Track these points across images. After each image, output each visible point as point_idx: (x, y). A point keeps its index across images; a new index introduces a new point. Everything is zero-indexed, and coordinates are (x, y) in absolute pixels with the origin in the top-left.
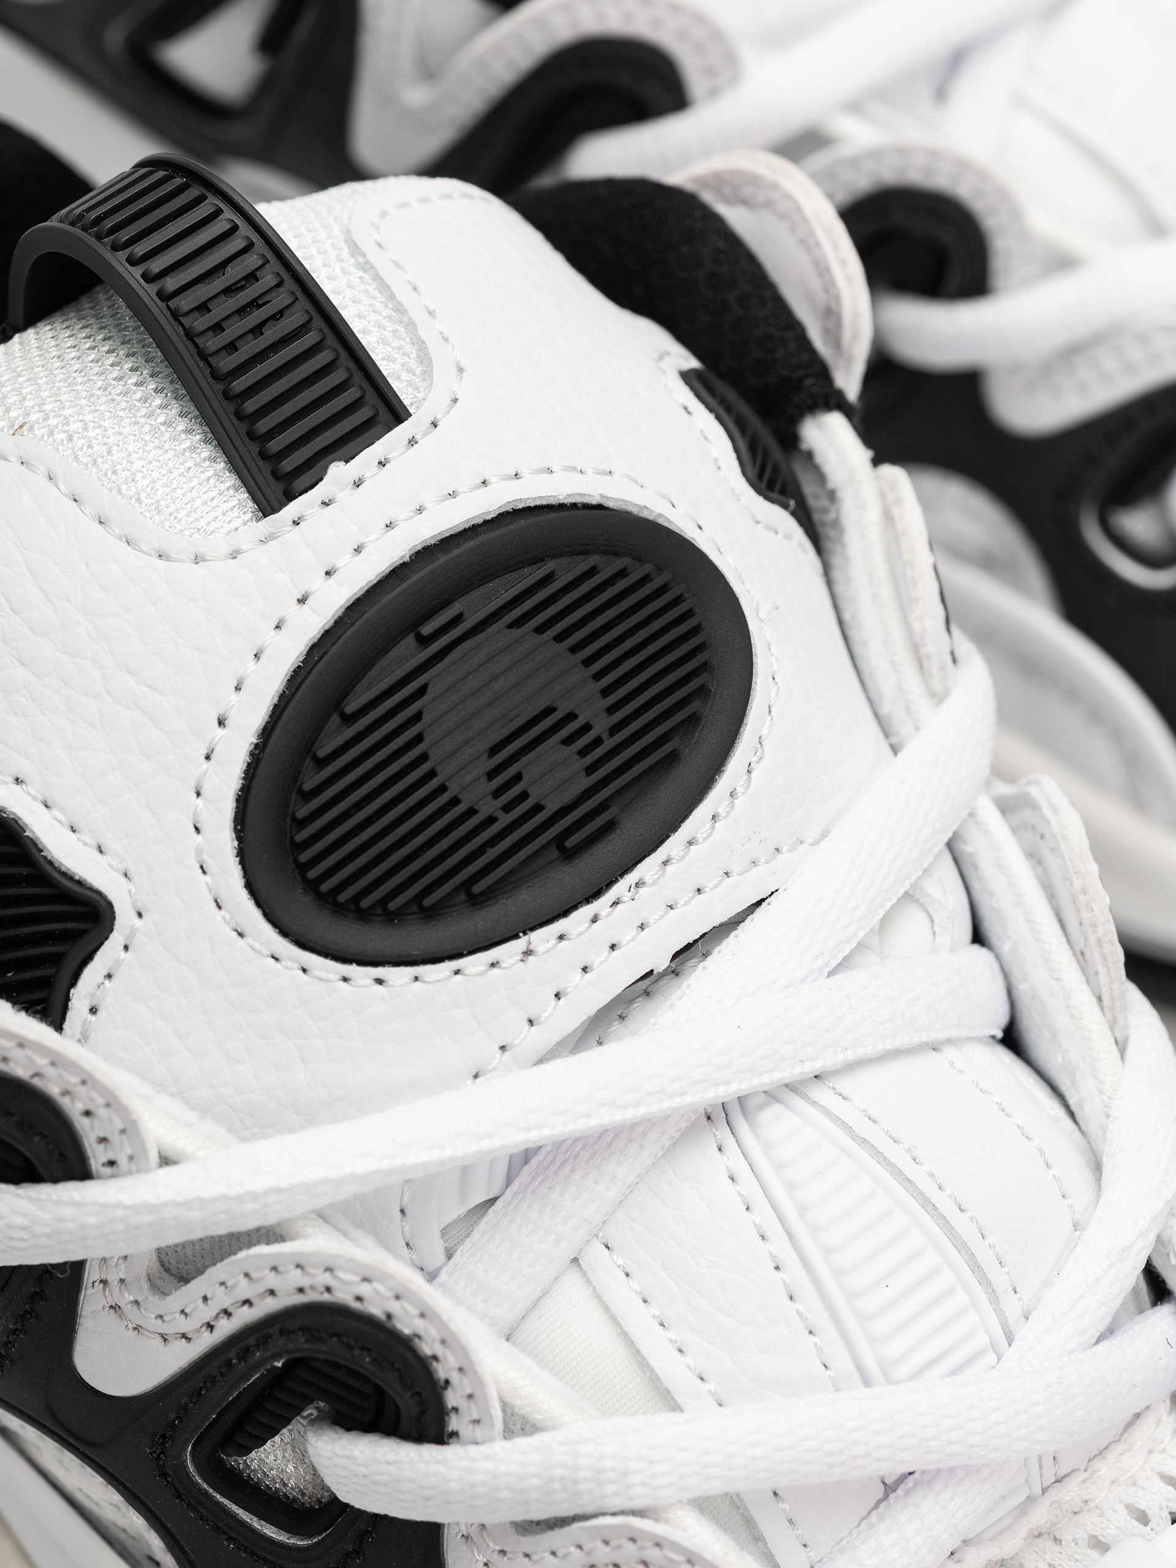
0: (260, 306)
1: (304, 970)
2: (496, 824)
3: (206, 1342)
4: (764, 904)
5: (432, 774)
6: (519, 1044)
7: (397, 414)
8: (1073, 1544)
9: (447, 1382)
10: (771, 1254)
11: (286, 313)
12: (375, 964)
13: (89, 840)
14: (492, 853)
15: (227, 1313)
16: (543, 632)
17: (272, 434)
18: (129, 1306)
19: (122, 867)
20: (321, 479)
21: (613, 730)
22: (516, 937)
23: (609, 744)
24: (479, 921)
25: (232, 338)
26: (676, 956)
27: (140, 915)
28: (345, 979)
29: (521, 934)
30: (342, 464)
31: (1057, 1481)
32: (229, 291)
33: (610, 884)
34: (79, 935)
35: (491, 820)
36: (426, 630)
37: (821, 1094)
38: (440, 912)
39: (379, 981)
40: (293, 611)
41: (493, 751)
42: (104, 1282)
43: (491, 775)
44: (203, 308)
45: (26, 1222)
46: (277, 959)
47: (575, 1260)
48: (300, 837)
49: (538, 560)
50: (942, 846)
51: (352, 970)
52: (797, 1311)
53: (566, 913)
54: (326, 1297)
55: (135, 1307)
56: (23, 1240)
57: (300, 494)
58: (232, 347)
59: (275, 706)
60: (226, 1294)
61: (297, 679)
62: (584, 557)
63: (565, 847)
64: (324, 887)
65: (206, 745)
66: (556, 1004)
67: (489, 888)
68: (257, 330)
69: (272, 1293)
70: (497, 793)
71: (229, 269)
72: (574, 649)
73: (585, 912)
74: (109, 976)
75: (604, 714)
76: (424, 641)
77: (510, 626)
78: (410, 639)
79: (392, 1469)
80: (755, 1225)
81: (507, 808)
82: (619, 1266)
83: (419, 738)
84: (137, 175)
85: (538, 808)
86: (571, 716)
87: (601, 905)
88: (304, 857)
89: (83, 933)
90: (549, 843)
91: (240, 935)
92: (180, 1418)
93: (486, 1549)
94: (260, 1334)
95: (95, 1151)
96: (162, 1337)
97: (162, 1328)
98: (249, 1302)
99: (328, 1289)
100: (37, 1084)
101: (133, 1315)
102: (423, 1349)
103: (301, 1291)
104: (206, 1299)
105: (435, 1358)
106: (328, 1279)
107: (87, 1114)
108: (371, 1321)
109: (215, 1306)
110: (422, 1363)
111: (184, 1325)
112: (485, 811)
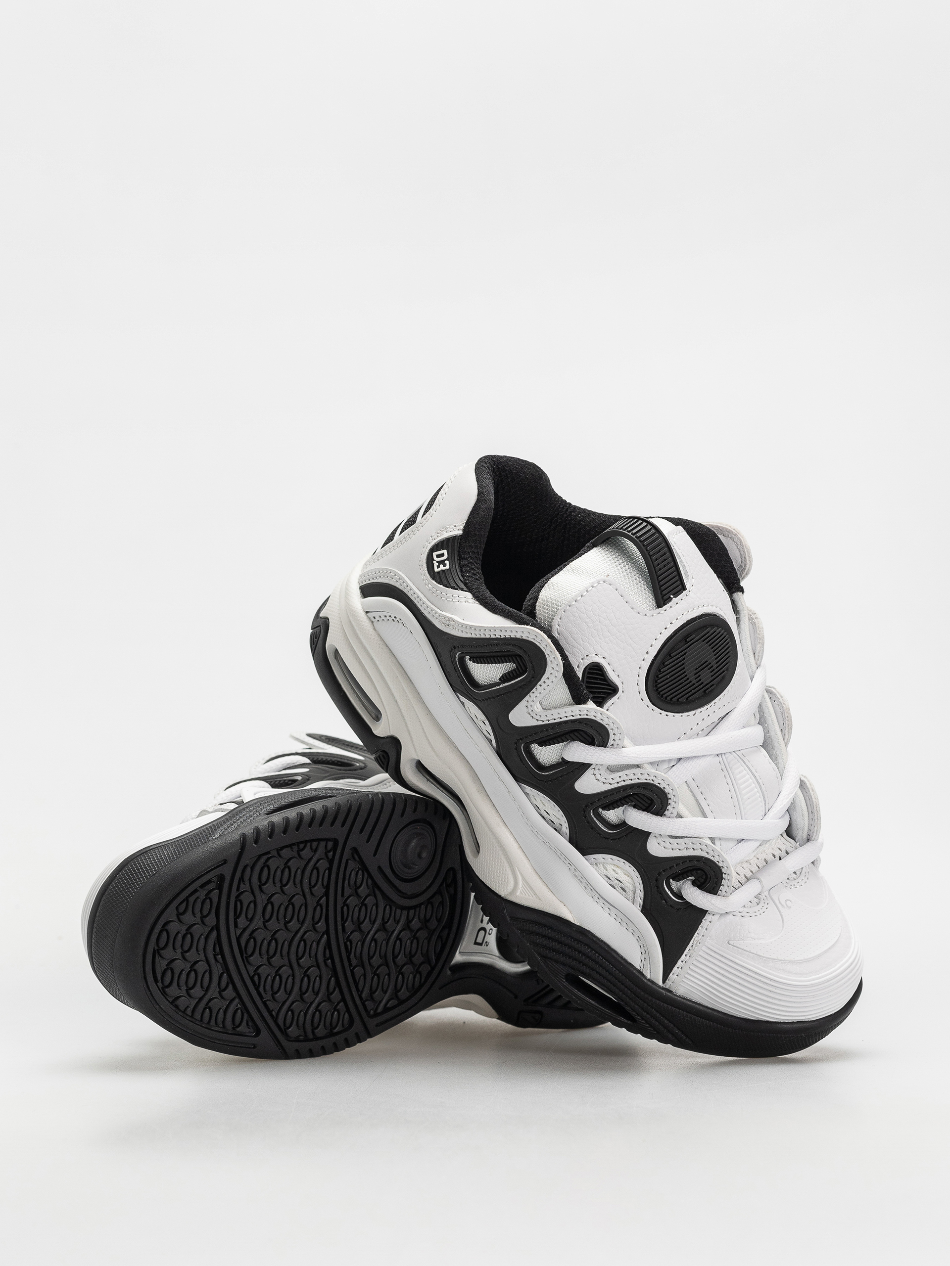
1: (653, 710)
3: (615, 786)
5: (684, 673)
7: (684, 589)
9: (670, 804)
10: (729, 788)
13: (616, 673)
14: (693, 692)
15: (624, 781)
16: (707, 644)
18: (598, 775)
19: (622, 679)
20: (671, 601)
21: (717, 667)
23: (715, 671)
27: (622, 691)
28: (660, 713)
29: (695, 710)
30: (675, 598)
33: (711, 702)
36: (688, 639)
38: (681, 704)
39: (667, 715)
40: (663, 631)
41: (697, 669)
42: (594, 769)
43: (696, 674)
46: (648, 707)
47: (686, 782)
48: (658, 681)
49: (706, 628)
51: (662, 711)
52: (733, 801)
55: (600, 776)
57: (665, 605)
60: (626, 777)
61: (663, 647)
62: (713, 628)
63: (706, 692)
64: (662, 693)
65: (643, 658)
66: (697, 726)
67: (691, 699)
69: (638, 779)
70: (696, 678)
72: (712, 648)
74: (613, 704)
75: (715, 664)
76: (687, 642)
77: (702, 641)
78: (684, 641)
81: (697, 682)
82: (696, 784)
83: (684, 665)
85: (702, 683)
86: (710, 663)
87: (709, 706)
88: (658, 686)
89: (611, 694)
90: (702, 691)
91: (642, 700)
92: (598, 800)
93: (660, 840)
94: (632, 786)
95: (611, 742)
96: (604, 783)
97: (604, 781)
98: (631, 780)
99: (653, 780)
100: (607, 726)
101: (598, 777)
102: (669, 796)
103: (646, 779)
104: (620, 777)
105: (670, 799)
106: (654, 778)
107: (614, 734)
108: (660, 788)
109: (622, 779)
110: (667, 799)
111: (611, 781)
112: (693, 682)
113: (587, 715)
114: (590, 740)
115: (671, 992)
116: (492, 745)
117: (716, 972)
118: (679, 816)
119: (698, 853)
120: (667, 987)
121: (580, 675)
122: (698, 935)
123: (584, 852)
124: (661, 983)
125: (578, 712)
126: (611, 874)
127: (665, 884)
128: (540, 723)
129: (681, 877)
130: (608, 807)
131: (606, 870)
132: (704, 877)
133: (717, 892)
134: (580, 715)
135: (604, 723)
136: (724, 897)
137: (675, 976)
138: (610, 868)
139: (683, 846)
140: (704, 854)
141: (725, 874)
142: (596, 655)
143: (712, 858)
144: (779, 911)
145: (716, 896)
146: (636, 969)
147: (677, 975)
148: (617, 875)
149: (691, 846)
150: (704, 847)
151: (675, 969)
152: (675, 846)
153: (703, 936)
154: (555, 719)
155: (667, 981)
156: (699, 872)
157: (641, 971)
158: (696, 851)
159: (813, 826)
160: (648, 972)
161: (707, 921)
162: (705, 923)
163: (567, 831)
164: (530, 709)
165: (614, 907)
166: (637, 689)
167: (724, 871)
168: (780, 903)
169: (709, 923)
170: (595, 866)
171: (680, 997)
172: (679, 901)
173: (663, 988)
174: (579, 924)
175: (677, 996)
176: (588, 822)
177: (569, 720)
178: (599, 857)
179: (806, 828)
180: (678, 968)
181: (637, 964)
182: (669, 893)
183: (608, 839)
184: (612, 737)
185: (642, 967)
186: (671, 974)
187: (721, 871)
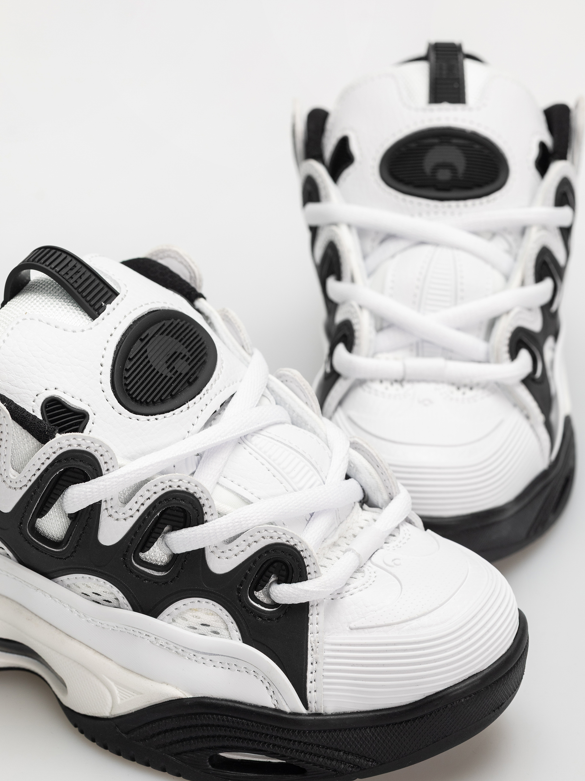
0: (79, 272)
1: (138, 420)
2: (173, 378)
3: (137, 515)
4: (235, 394)
5: (154, 369)
6: (192, 430)
7: (116, 294)
8: (349, 537)
9: (203, 505)
10: (266, 467)
11: (85, 273)
12: (155, 415)
13: (78, 398)
14: (174, 385)
15: (143, 504)
16: (168, 335)
17: (91, 300)
18: (114, 514)
19: (88, 403)
20: (105, 309)
21: (191, 355)
22: (185, 404)
23: (191, 358)
24: (176, 401)
25: (76, 279)
26: (221, 406)
27: (95, 414)
28: (148, 420)
29: (186, 403)
30: (109, 304)
31: (341, 523)
32: (71, 269)
33: (201, 390)
34: (81, 422)
35: (171, 378)
36: (142, 337)
37: (263, 432)
38: (165, 401)
39: (156, 419)
40: (110, 338)
41: (166, 362)
42: (106, 509)
43: (168, 367)
44: (67, 273)
45: (90, 490)
46: (131, 418)
47: (218, 483)
48: (128, 388)
49: (160, 321)
50: (265, 387)
51: (150, 417)
52: (277, 478)
53: (194, 397)
54: (171, 489)
55: (116, 513)
56: (90, 495)
57: (102, 313)
58: (76, 282)
59: (113, 360)
60: (142, 498)
61: (116, 353)
62: (169, 321)
63: (190, 382)
64: (138, 399)
65: (100, 371)
66: (198, 420)
67: (176, 393)
68: (80, 277)
69: (155, 493)
70: (171, 371)
71: (69, 265)
72: (176, 338)
73: (198, 397)
74: (90, 431)
75: (188, 352)
76: (142, 340)
77: (160, 335)
78: (139, 341)
79: (194, 532)
80: (260, 462)
81: (174, 374)
82: (230, 480)
83: (149, 362)
84: (34, 253)
85: (181, 374)
86: (181, 353)
87: (201, 395)
88: (131, 393)
89: (82, 422)
90: (185, 382)
91: (120, 414)
92: (131, 543)
93: (218, 553)
94: (153, 506)
95: (104, 467)
96: (125, 519)
97: (124, 516)
98: (149, 498)
99: (170, 486)
100: (88, 450)
101: (116, 516)
102: (197, 496)
103: (163, 489)
104: (136, 502)
105: (200, 498)
106: (170, 483)
107: (101, 455)
108: (183, 492)
109: (139, 503)
110: (197, 500)
111: (131, 513)
112: (169, 376)
113: (61, 448)
114: (83, 477)
115: (320, 714)
116: (10, 558)
117: (353, 665)
118: (220, 514)
119: (263, 544)
120: (314, 711)
121: (40, 417)
122: (312, 635)
123: (155, 612)
124: (303, 710)
125: (51, 451)
126: (195, 622)
127: (250, 600)
128: (25, 489)
129: (262, 582)
130: (146, 545)
131: (187, 620)
132: (284, 567)
133: (307, 577)
134: (54, 453)
135: (83, 448)
136: (317, 579)
137: (313, 693)
138: (188, 616)
139: (244, 545)
140: (269, 541)
141: (302, 551)
142: (46, 389)
143: (279, 541)
144: (391, 573)
145: (308, 581)
146: (271, 709)
147: (315, 691)
148: (200, 620)
149: (251, 540)
150: (265, 534)
151: (309, 685)
152: (236, 550)
153: (318, 633)
154: (35, 475)
155: (309, 705)
156: (275, 564)
157: (277, 708)
158: (259, 543)
159: (387, 481)
160: (284, 704)
161: (314, 614)
162: (313, 619)
163: (126, 601)
164: (8, 481)
165: (214, 655)
166: (108, 405)
167: (299, 548)
168: (387, 565)
169: (317, 616)
170: (173, 623)
171: (332, 715)
172: (275, 609)
173: (309, 715)
174: (191, 696)
175: (329, 715)
176: (137, 576)
177: (48, 466)
178: (171, 609)
179: (381, 486)
180: (311, 682)
181: (270, 703)
182: (259, 606)
183: (167, 583)
184: (101, 460)
185: (276, 703)
186: (308, 694)
187: (296, 549)
